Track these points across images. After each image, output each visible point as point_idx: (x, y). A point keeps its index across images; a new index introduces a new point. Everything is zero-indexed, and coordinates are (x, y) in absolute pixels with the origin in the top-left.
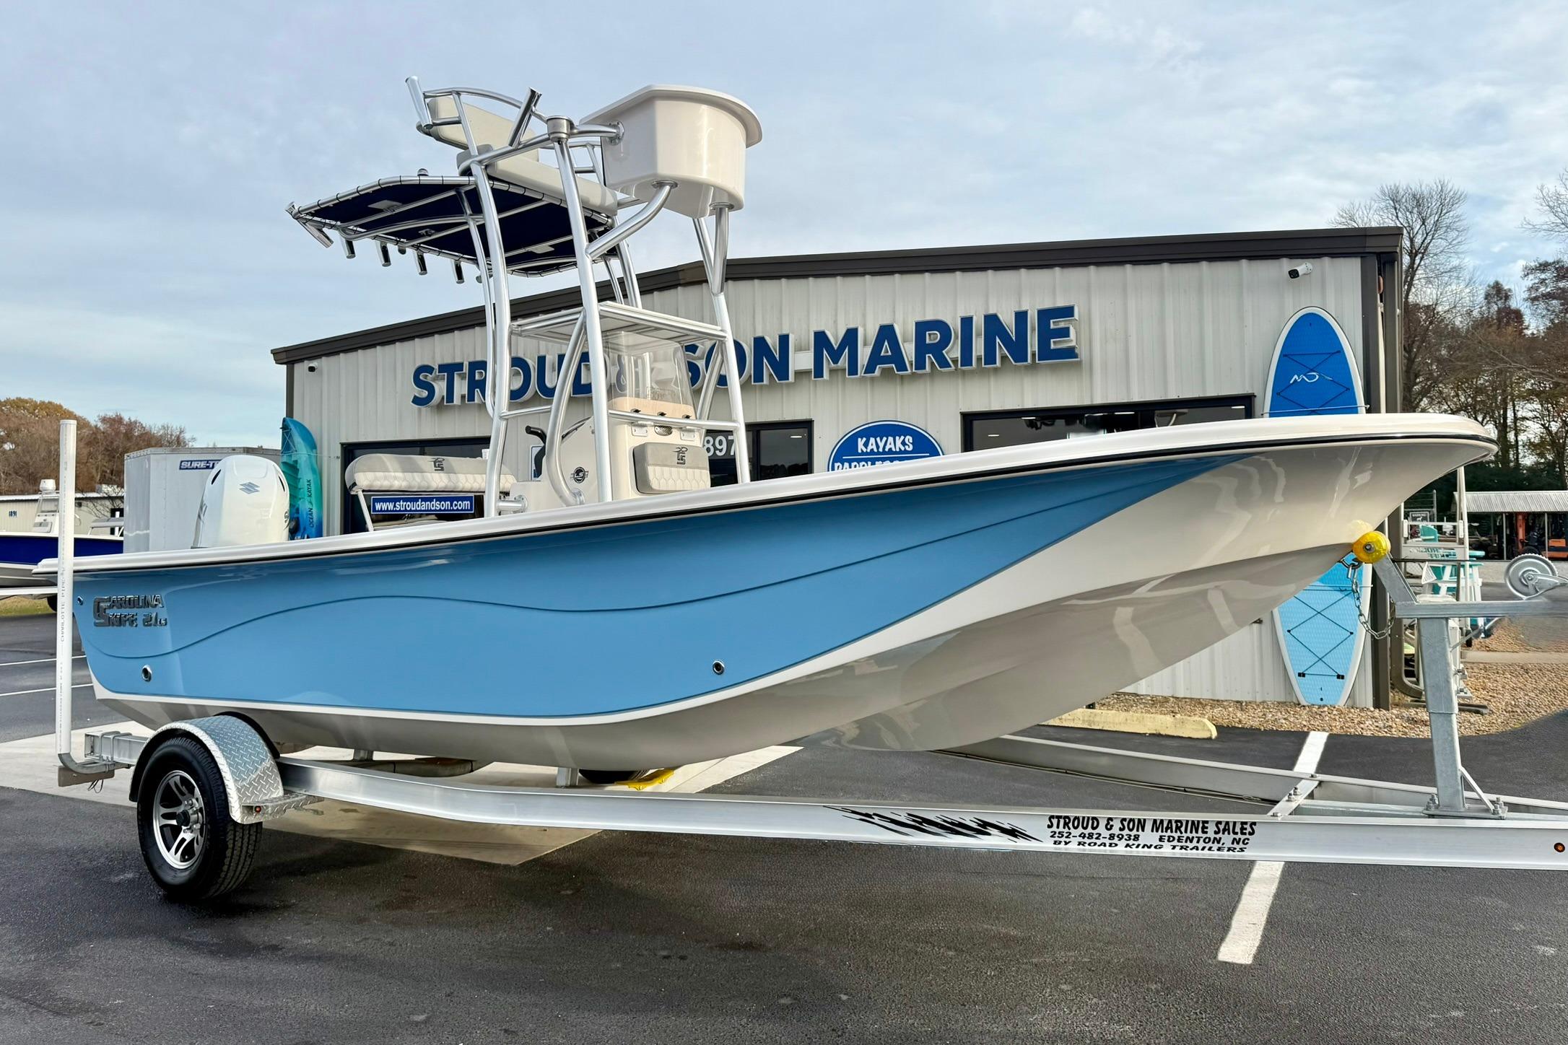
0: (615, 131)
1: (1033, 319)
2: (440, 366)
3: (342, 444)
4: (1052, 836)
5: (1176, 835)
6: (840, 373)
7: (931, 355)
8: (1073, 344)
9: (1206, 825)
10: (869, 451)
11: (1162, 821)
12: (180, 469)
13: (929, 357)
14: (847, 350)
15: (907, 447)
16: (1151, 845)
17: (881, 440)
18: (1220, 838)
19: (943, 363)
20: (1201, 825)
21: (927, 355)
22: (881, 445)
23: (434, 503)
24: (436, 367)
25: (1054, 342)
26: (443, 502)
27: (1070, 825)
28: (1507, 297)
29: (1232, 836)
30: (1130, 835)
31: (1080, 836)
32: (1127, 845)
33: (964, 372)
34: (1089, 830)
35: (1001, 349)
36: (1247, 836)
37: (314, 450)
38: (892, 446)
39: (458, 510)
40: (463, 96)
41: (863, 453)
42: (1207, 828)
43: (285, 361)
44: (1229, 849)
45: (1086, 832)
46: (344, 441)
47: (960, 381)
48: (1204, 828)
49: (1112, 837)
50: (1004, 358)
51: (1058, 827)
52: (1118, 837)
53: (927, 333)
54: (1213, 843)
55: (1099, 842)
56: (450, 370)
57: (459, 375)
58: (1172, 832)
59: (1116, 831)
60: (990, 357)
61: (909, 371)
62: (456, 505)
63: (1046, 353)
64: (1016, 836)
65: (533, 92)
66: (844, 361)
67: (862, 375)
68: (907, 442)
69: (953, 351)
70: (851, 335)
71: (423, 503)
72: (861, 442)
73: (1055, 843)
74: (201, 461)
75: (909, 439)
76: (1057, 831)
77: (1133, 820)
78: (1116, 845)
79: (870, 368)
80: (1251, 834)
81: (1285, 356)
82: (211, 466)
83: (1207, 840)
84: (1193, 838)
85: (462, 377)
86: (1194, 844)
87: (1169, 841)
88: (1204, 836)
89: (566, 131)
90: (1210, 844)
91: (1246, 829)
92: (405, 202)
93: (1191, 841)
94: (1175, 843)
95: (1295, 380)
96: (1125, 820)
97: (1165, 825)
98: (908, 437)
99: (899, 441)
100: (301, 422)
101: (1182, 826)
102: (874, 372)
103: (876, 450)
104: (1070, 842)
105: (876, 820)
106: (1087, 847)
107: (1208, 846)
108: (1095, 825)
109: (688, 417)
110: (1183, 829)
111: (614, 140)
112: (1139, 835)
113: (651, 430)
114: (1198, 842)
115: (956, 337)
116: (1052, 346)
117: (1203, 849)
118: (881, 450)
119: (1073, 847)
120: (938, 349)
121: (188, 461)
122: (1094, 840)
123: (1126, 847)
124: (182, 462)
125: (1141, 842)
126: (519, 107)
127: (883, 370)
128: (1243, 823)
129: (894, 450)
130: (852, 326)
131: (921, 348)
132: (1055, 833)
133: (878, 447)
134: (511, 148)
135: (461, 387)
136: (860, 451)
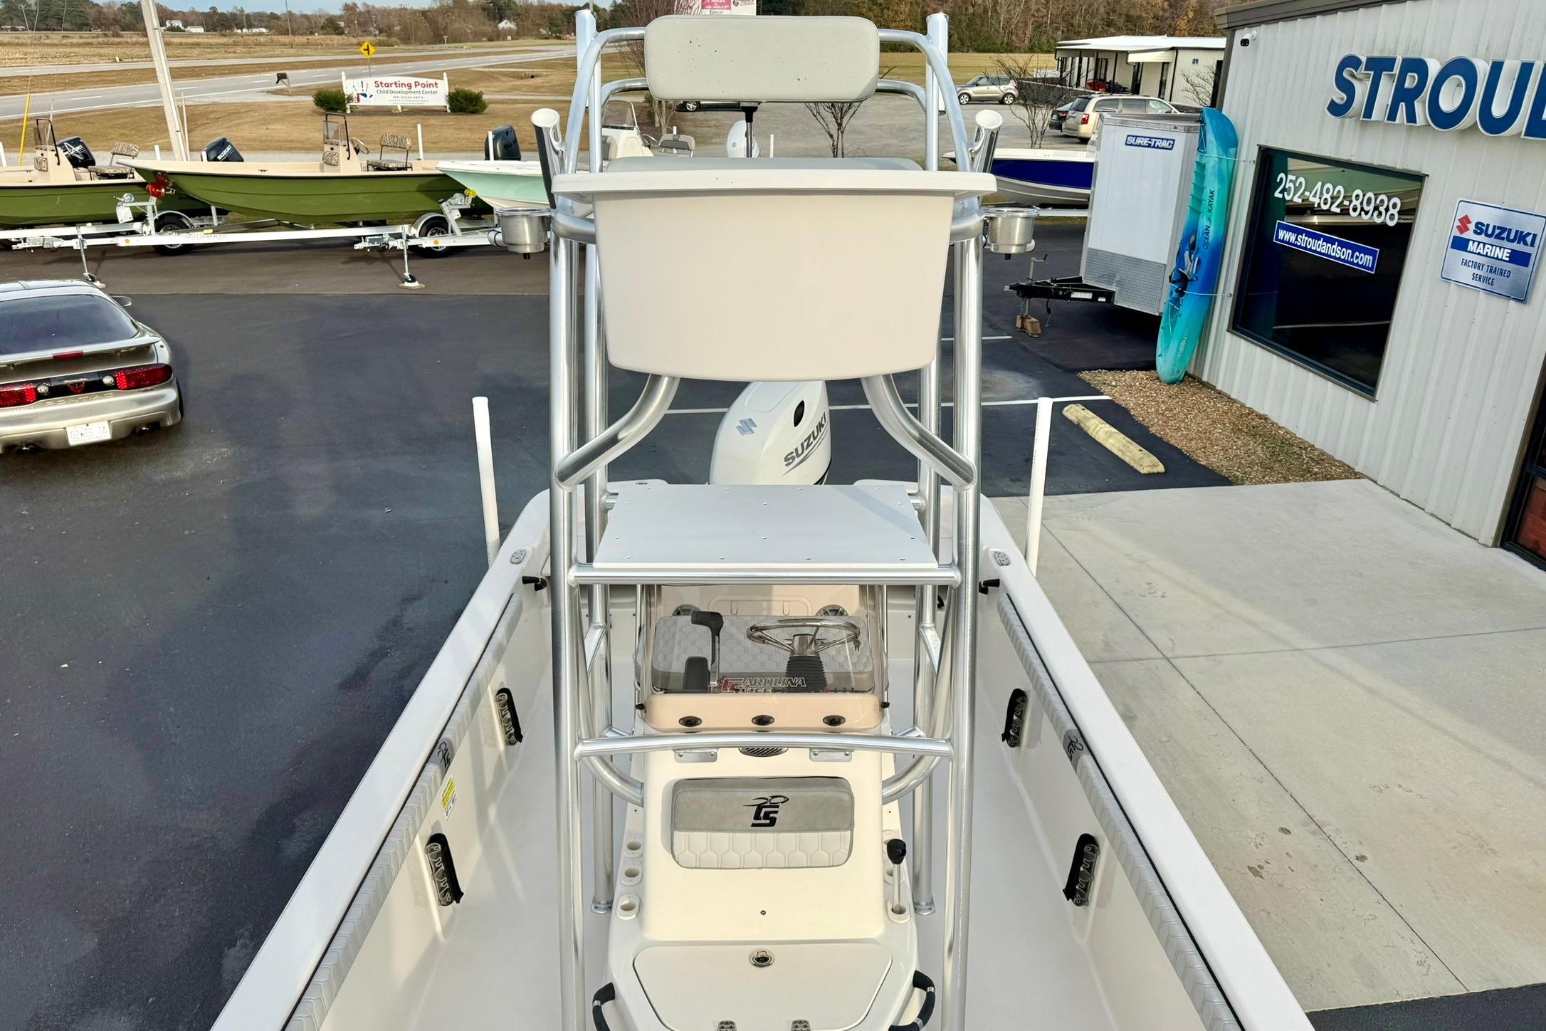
3: (1260, 147)
12: (1126, 144)
23: (1335, 246)
24: (1364, 59)
26: (1344, 249)
37: (1232, 150)
39: (1357, 264)
62: (1357, 257)
71: (1325, 243)
74: (1145, 137)
82: (1152, 145)
121: (1133, 136)
124: (1128, 136)
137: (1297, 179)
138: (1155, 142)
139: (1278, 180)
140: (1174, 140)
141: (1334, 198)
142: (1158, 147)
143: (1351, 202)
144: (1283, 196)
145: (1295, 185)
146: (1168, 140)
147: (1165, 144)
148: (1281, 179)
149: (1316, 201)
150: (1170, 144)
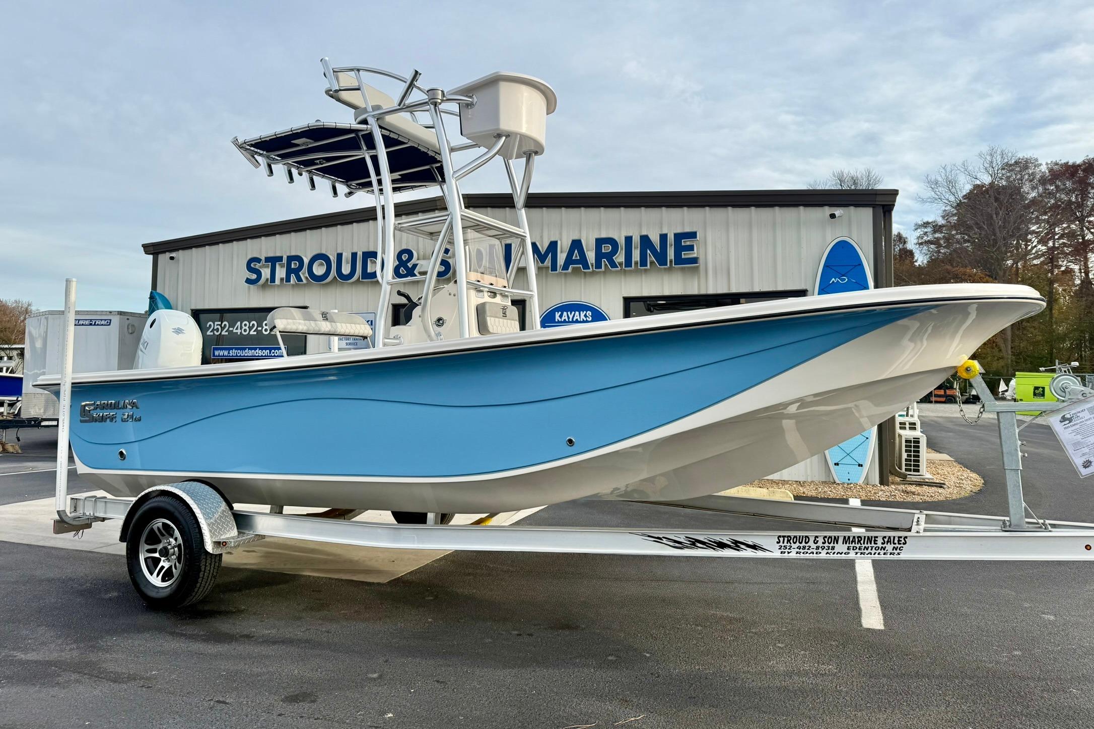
0: (471, 100)
1: (671, 238)
2: (266, 258)
4: (780, 549)
5: (858, 546)
6: (544, 270)
7: (605, 260)
8: (695, 255)
9: (876, 539)
10: (562, 320)
11: (849, 537)
13: (604, 261)
14: (550, 255)
15: (588, 318)
16: (842, 553)
17: (571, 314)
18: (885, 547)
19: (613, 265)
20: (873, 539)
21: (603, 260)
22: (571, 317)
24: (263, 259)
25: (684, 254)
27: (791, 541)
28: (905, 242)
29: (893, 545)
30: (829, 547)
31: (797, 548)
32: (827, 553)
33: (625, 271)
34: (803, 544)
35: (651, 258)
36: (902, 545)
38: (578, 318)
40: (361, 72)
41: (559, 322)
42: (877, 541)
43: (152, 252)
44: (891, 554)
45: (801, 545)
46: (193, 308)
47: (623, 277)
48: (875, 541)
49: (818, 548)
50: (652, 263)
51: (783, 543)
52: (821, 547)
53: (603, 246)
54: (881, 550)
55: (809, 551)
56: (273, 261)
57: (280, 264)
58: (855, 544)
59: (820, 544)
60: (643, 262)
61: (591, 269)
63: (679, 260)
64: (756, 549)
65: (416, 72)
66: (548, 262)
67: (560, 271)
68: (588, 315)
69: (620, 258)
70: (553, 245)
72: (557, 315)
73: (782, 553)
74: (86, 320)
75: (589, 313)
76: (783, 545)
77: (830, 537)
78: (820, 553)
79: (565, 267)
80: (904, 544)
81: (827, 266)
82: (93, 323)
83: (877, 549)
84: (868, 547)
85: (282, 266)
86: (869, 550)
87: (853, 549)
88: (875, 546)
89: (440, 98)
90: (879, 551)
91: (901, 541)
92: (316, 140)
93: (867, 549)
94: (857, 550)
95: (833, 281)
96: (826, 537)
97: (851, 540)
98: (588, 312)
99: (582, 314)
100: (163, 294)
101: (861, 540)
102: (568, 270)
103: (567, 320)
104: (791, 552)
105: (665, 541)
106: (802, 554)
107: (878, 552)
108: (807, 541)
109: (505, 287)
110: (862, 542)
111: (469, 105)
112: (834, 547)
113: (486, 294)
114: (872, 550)
115: (622, 249)
116: (683, 257)
117: (875, 554)
118: (571, 320)
119: (793, 555)
120: (610, 256)
122: (806, 550)
123: (827, 554)
125: (836, 550)
126: (406, 82)
127: (573, 268)
128: (899, 537)
129: (579, 320)
130: (553, 239)
131: (599, 256)
132: (782, 546)
133: (568, 318)
134: (399, 107)
135: (281, 273)
136: (557, 320)
137: (222, 323)
138: (95, 322)
139: (208, 326)
140: (110, 320)
141: (250, 328)
142: (98, 325)
143: (262, 328)
144: (214, 333)
145: (221, 327)
146: (105, 320)
147: (103, 322)
148: (210, 325)
149: (239, 331)
150: (107, 322)
